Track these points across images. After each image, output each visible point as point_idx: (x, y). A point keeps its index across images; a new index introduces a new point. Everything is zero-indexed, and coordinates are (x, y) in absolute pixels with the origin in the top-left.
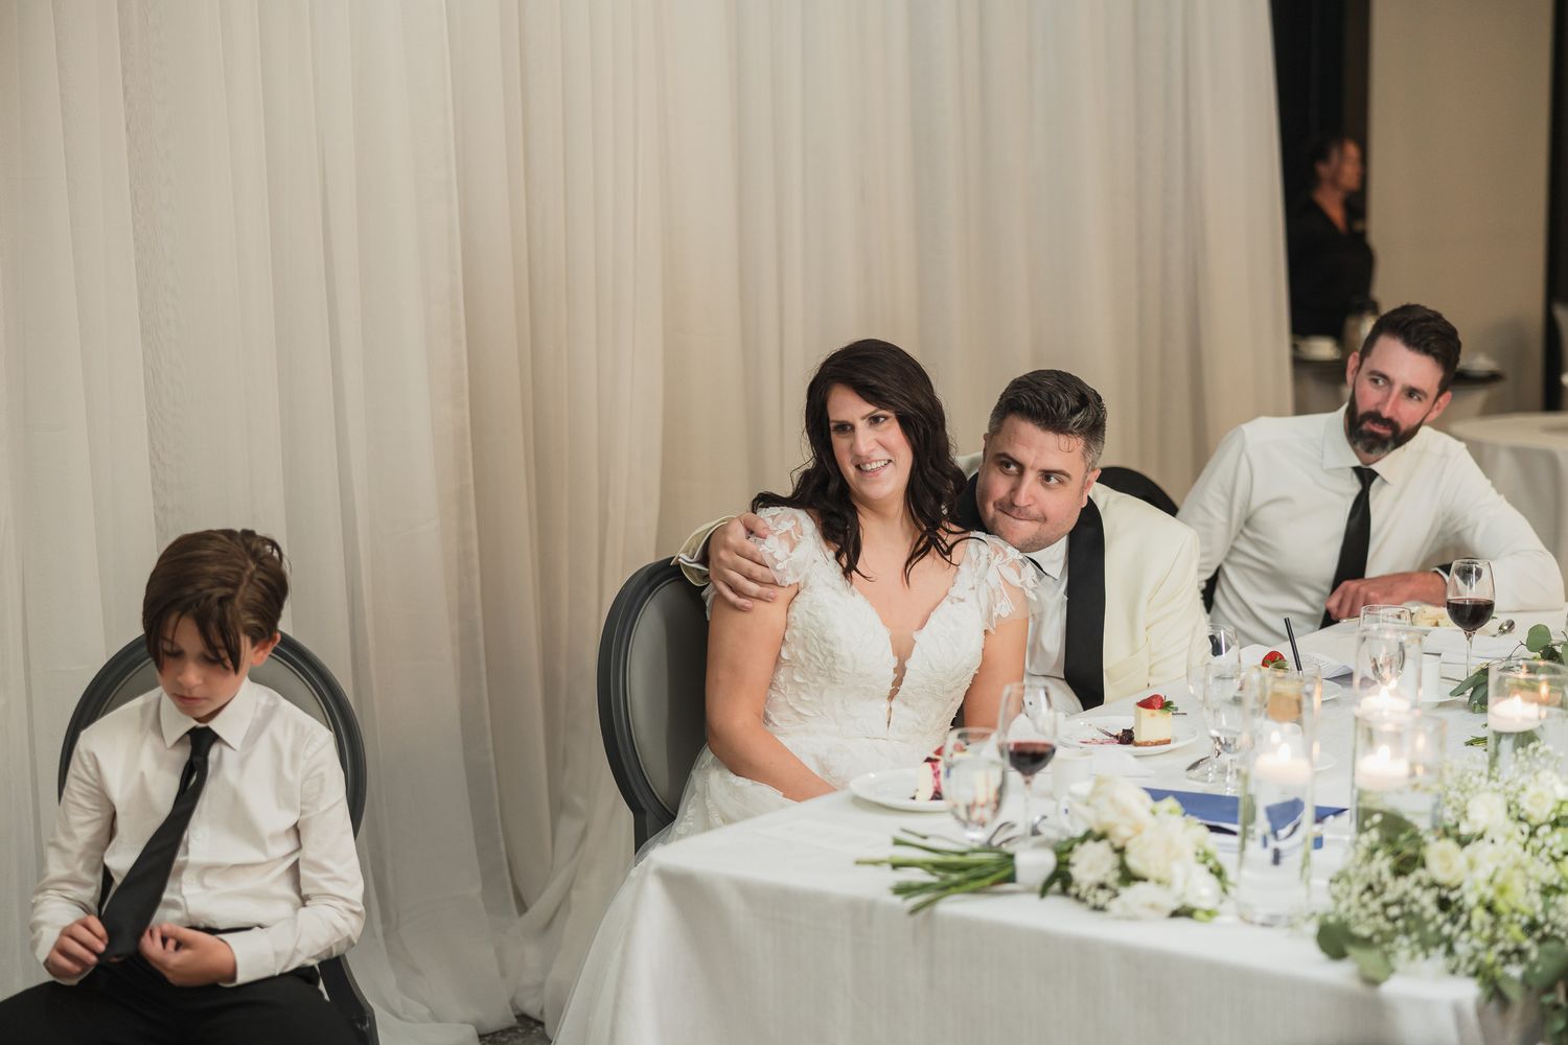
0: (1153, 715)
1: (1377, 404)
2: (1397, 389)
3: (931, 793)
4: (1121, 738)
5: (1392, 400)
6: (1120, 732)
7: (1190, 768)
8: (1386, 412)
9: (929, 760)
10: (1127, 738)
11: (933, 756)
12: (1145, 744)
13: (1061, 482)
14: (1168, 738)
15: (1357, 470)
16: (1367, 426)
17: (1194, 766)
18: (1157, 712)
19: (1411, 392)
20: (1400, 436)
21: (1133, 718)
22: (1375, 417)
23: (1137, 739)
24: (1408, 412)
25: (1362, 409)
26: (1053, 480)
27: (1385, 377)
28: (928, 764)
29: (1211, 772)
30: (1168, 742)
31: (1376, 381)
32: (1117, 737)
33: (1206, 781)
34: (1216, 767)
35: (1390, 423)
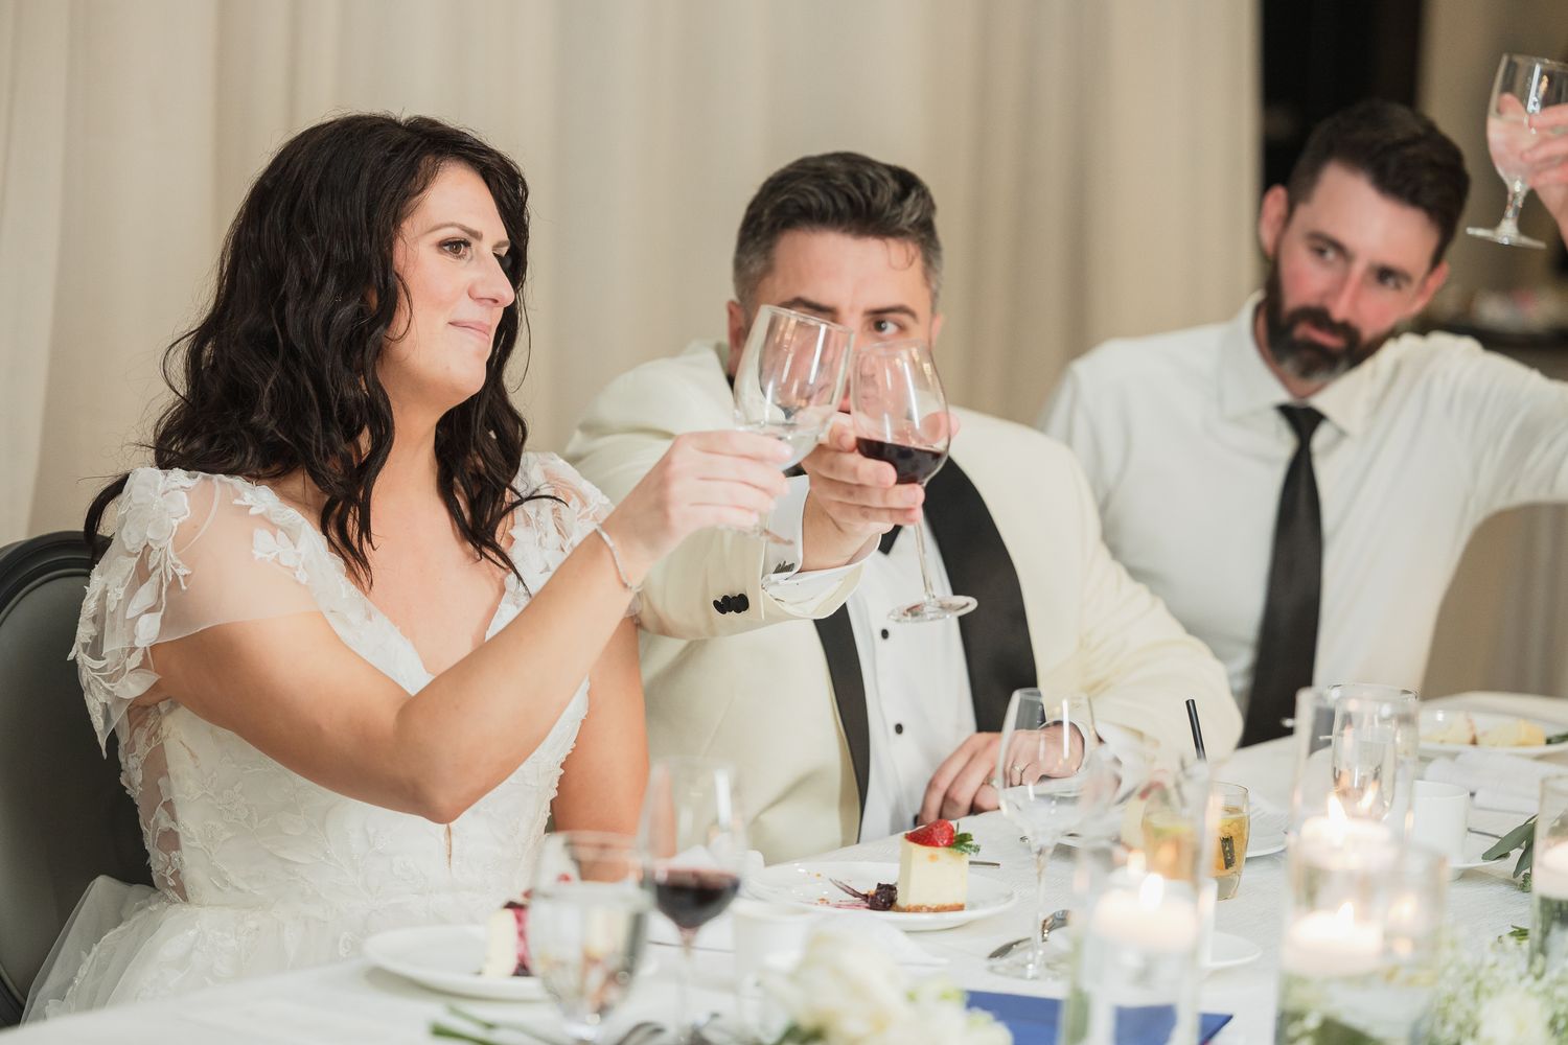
0: (933, 858)
1: (1324, 295)
2: (1359, 268)
3: (511, 963)
4: (874, 897)
5: (1350, 289)
6: (872, 889)
7: (994, 955)
8: (1340, 311)
9: (511, 905)
10: (884, 899)
11: (519, 899)
12: (917, 909)
13: (902, 328)
14: (960, 902)
15: (1286, 411)
16: (1303, 331)
17: (1004, 951)
18: (942, 853)
19: (1385, 274)
20: (1355, 350)
21: (897, 866)
22: (1318, 316)
23: (901, 901)
24: (1371, 309)
25: (1293, 300)
26: (891, 328)
27: (1339, 248)
28: (510, 914)
29: (1033, 962)
30: (960, 908)
31: (1321, 252)
32: (866, 897)
33: (1022, 977)
34: (1041, 953)
35: (1346, 330)
